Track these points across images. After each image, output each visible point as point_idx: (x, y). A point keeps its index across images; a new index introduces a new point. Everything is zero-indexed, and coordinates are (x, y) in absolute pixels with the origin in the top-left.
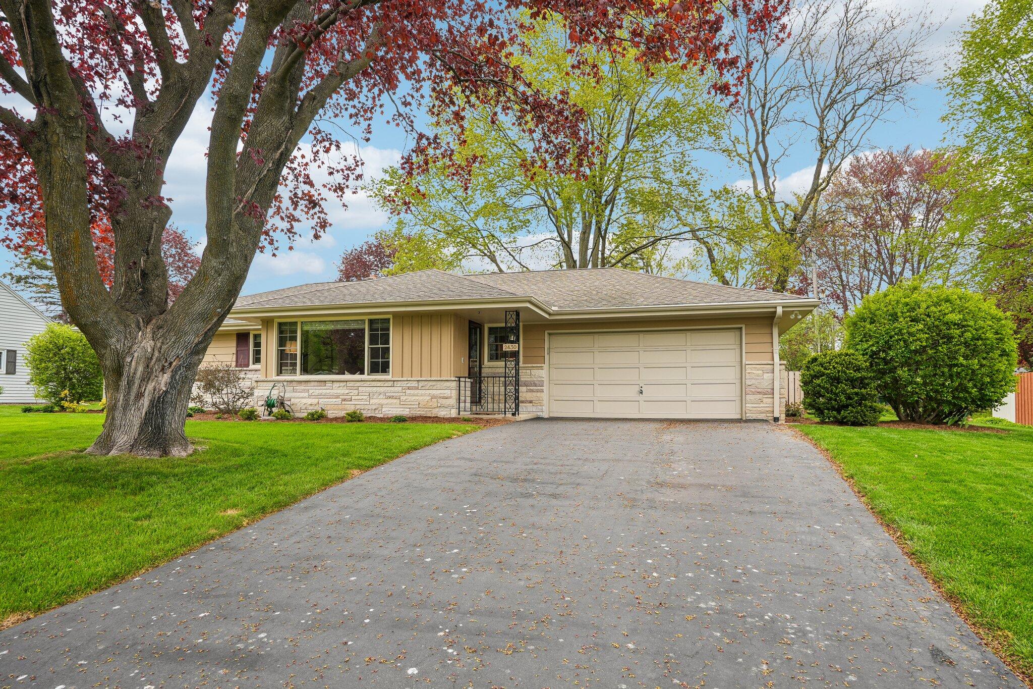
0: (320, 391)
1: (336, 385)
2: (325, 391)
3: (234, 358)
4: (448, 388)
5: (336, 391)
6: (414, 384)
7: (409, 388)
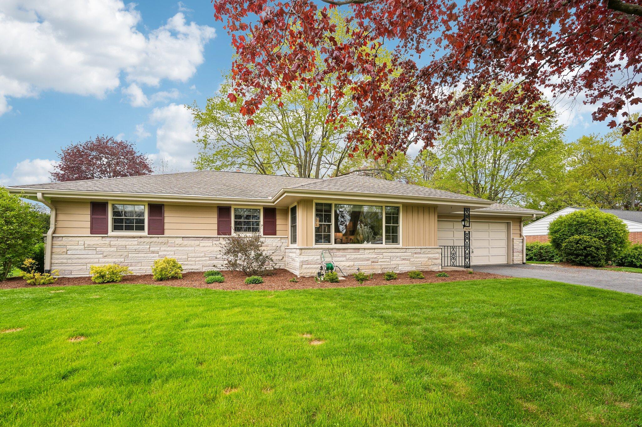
0: (356, 256)
2: (359, 256)
3: (216, 227)
4: (438, 253)
5: (367, 256)
6: (419, 251)
7: (416, 253)
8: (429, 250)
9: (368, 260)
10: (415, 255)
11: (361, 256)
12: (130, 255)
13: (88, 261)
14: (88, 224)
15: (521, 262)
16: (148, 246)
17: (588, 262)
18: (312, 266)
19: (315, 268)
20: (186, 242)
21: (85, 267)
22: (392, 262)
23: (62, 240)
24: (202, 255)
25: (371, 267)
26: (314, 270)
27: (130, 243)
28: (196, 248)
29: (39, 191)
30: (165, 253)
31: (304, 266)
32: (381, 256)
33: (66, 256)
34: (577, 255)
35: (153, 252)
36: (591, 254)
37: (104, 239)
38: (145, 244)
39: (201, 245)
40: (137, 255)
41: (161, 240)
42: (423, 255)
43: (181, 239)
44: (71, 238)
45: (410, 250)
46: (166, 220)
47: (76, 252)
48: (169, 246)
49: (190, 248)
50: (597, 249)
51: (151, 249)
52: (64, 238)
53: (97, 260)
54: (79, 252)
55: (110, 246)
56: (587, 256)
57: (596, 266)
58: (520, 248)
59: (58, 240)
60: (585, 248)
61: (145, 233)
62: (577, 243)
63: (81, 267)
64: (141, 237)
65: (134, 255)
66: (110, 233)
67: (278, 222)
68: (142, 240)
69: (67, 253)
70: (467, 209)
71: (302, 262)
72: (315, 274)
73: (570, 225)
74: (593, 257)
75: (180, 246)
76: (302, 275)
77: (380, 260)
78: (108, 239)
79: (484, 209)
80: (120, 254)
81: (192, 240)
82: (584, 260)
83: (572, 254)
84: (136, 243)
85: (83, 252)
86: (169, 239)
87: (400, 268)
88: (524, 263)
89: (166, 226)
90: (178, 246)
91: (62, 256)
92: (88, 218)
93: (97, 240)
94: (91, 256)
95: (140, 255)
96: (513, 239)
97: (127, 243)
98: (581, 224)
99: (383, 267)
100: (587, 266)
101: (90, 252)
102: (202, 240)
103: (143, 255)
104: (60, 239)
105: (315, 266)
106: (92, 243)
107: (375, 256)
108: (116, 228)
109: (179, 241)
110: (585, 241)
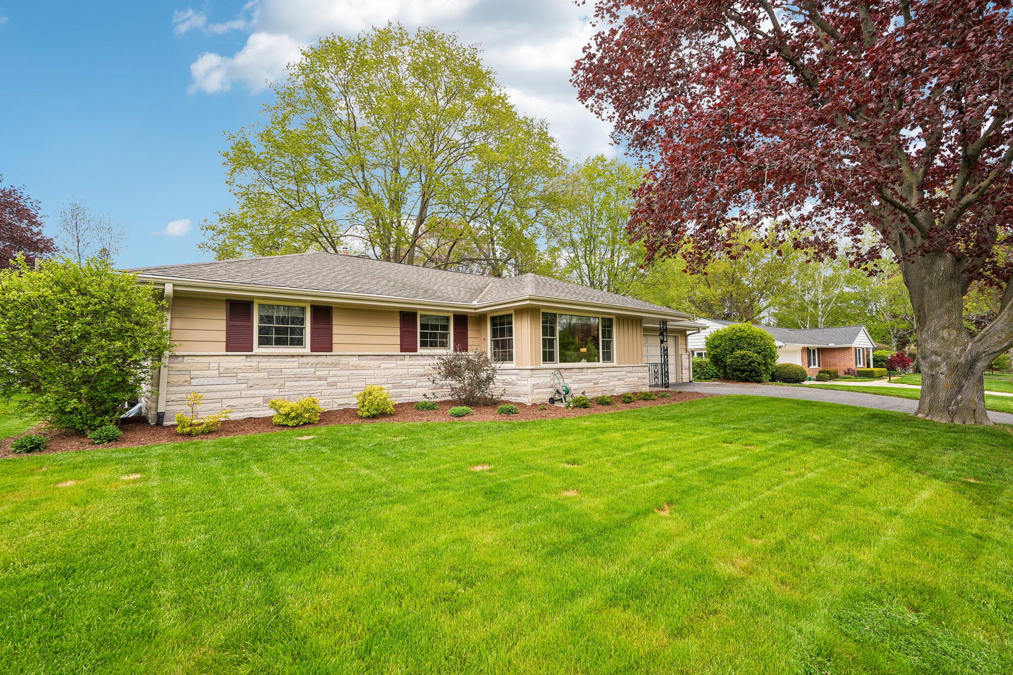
0: (580, 377)
1: (590, 371)
2: (583, 377)
3: (398, 340)
4: (645, 372)
5: (590, 377)
6: (631, 369)
7: (629, 372)
8: (639, 368)
9: (590, 381)
10: (629, 375)
11: (585, 377)
12: (287, 384)
13: (225, 394)
14: (223, 336)
15: (687, 381)
16: (313, 370)
17: (752, 377)
18: (542, 390)
19: (546, 393)
20: (364, 362)
21: (220, 404)
22: (611, 383)
23: (182, 362)
24: (383, 380)
25: (593, 390)
26: (544, 396)
27: (288, 365)
28: (377, 372)
29: (169, 281)
30: (336, 379)
31: (536, 391)
32: (601, 376)
33: (189, 388)
34: (743, 371)
35: (320, 379)
36: (755, 370)
37: (249, 359)
38: (308, 366)
39: (383, 366)
40: (296, 383)
41: (330, 360)
42: (634, 374)
43: (356, 358)
44: (197, 359)
45: (624, 369)
46: (336, 330)
47: (205, 381)
48: (342, 369)
49: (368, 372)
50: (759, 364)
51: (317, 373)
52: (186, 358)
53: (237, 393)
54: (210, 381)
55: (259, 370)
56: (751, 371)
57: (759, 382)
58: (687, 365)
59: (176, 361)
60: (750, 364)
61: (307, 349)
62: (742, 359)
63: (214, 405)
64: (303, 356)
65: (293, 384)
66: (257, 349)
67: (470, 334)
68: (304, 360)
69: (190, 383)
70: (664, 322)
71: (534, 385)
72: (546, 401)
73: (730, 339)
74: (756, 373)
75: (356, 368)
76: (533, 402)
77: (601, 381)
78: (255, 359)
79: (681, 323)
80: (273, 382)
81: (371, 360)
82: (749, 376)
83: (739, 370)
84: (295, 364)
85: (218, 381)
86: (342, 359)
87: (617, 389)
88: (691, 382)
89: (335, 339)
90: (353, 368)
91: (183, 388)
92: (223, 325)
93: (237, 361)
94: (229, 387)
95: (301, 383)
96: (681, 355)
97: (284, 365)
98: (740, 338)
99: (604, 388)
100: (751, 382)
101: (228, 380)
102: (383, 360)
103: (306, 383)
104: (180, 359)
105: (545, 390)
106: (231, 366)
107: (597, 376)
108: (263, 342)
109: (354, 361)
110: (749, 357)
